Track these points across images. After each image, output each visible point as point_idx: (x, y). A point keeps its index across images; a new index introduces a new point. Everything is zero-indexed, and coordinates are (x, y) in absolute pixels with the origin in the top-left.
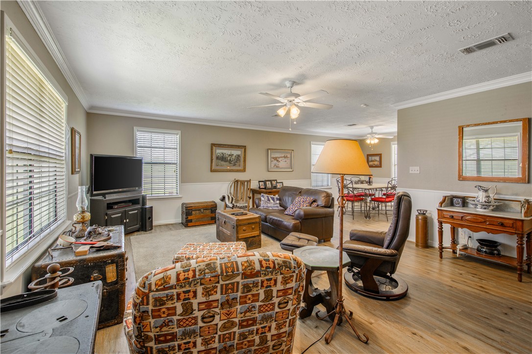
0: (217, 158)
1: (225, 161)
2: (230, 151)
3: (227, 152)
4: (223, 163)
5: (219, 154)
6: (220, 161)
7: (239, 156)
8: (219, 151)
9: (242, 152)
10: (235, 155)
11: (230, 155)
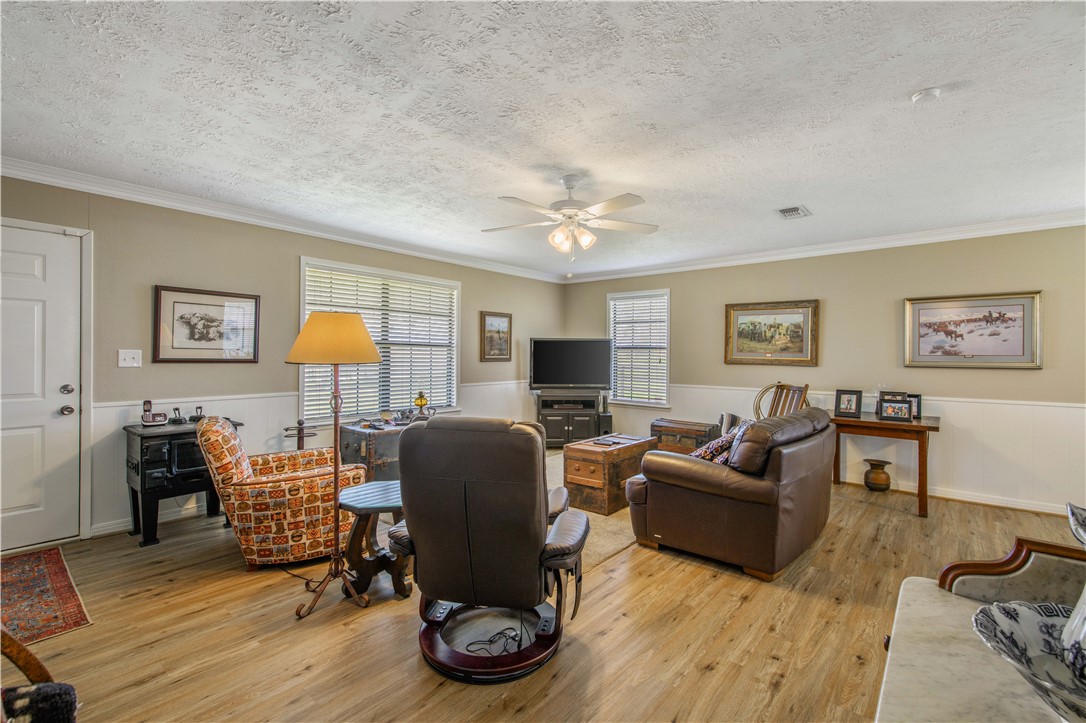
0: (741, 334)
1: (759, 341)
2: (773, 317)
3: (763, 319)
4: (753, 344)
5: (743, 326)
6: (746, 341)
7: (797, 326)
8: (744, 320)
9: (805, 316)
10: (785, 325)
11: (771, 326)
